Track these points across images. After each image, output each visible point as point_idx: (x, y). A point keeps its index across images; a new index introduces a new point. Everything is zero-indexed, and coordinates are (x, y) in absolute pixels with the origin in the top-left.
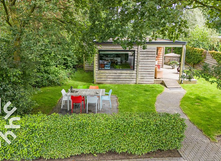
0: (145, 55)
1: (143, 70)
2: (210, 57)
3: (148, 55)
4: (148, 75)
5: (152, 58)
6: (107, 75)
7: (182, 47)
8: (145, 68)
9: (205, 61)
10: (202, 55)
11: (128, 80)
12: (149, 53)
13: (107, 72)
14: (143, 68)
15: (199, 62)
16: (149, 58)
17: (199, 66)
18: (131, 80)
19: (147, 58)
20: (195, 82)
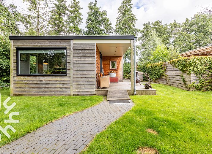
0: (81, 55)
1: (79, 76)
2: (171, 67)
3: (85, 55)
4: (86, 83)
5: (90, 59)
6: (29, 82)
7: (130, 43)
8: (81, 72)
9: (166, 74)
10: (162, 68)
11: (59, 89)
12: (85, 52)
13: (29, 79)
14: (79, 72)
15: (160, 75)
16: (87, 59)
17: (161, 80)
18: (64, 90)
19: (83, 58)
20: (154, 93)
